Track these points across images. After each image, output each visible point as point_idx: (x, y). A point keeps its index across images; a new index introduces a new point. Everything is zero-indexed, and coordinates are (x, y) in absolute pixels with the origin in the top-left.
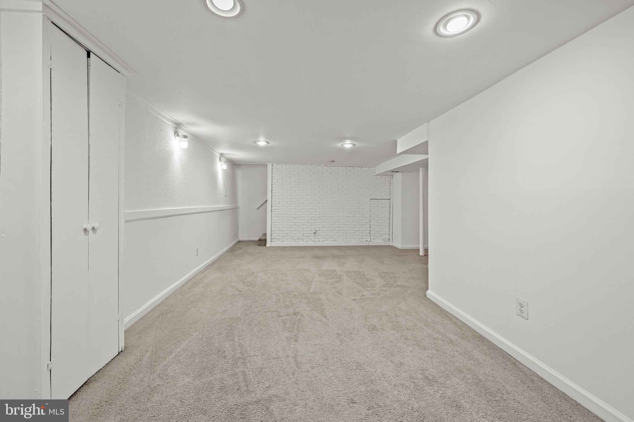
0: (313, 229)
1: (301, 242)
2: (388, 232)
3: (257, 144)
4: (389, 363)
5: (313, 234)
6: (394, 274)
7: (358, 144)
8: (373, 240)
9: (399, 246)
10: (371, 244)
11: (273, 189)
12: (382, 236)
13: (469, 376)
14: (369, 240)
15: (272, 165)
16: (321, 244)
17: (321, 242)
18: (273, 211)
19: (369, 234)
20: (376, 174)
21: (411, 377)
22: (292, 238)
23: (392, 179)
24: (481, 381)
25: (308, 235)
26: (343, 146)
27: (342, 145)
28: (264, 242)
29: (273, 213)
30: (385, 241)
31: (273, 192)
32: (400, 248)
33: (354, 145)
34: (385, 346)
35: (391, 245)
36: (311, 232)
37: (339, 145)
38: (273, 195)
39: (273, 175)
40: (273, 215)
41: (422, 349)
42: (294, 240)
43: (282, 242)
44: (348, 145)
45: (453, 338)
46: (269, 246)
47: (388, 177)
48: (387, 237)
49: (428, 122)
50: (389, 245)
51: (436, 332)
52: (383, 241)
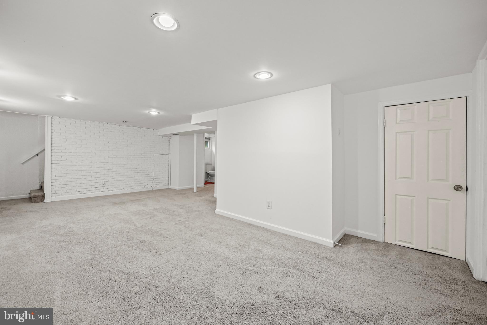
0: (102, 181)
1: (89, 194)
2: (167, 179)
3: (62, 98)
4: (222, 246)
5: (102, 185)
6: (187, 205)
7: (162, 113)
8: (156, 186)
9: (177, 188)
10: (154, 189)
11: (53, 142)
12: (163, 182)
13: (256, 239)
14: (153, 186)
15: (52, 118)
16: (110, 193)
17: (110, 191)
18: (53, 165)
19: (153, 181)
20: (159, 135)
21: (235, 248)
22: (78, 190)
23: (170, 139)
24: (260, 239)
25: (96, 186)
26: (150, 113)
27: (148, 112)
28: (41, 198)
29: (53, 167)
30: (165, 186)
31: (53, 145)
32: (178, 189)
33: (159, 113)
34: (214, 240)
35: (170, 188)
36: (100, 183)
37: (147, 112)
38: (53, 148)
39: (53, 128)
40: (53, 170)
41: (231, 236)
42: (80, 192)
43: (65, 196)
44: (154, 112)
45: (241, 227)
46: (49, 201)
47: (167, 138)
48: (167, 182)
49: (218, 109)
50: (168, 188)
51: (232, 228)
52: (163, 186)
